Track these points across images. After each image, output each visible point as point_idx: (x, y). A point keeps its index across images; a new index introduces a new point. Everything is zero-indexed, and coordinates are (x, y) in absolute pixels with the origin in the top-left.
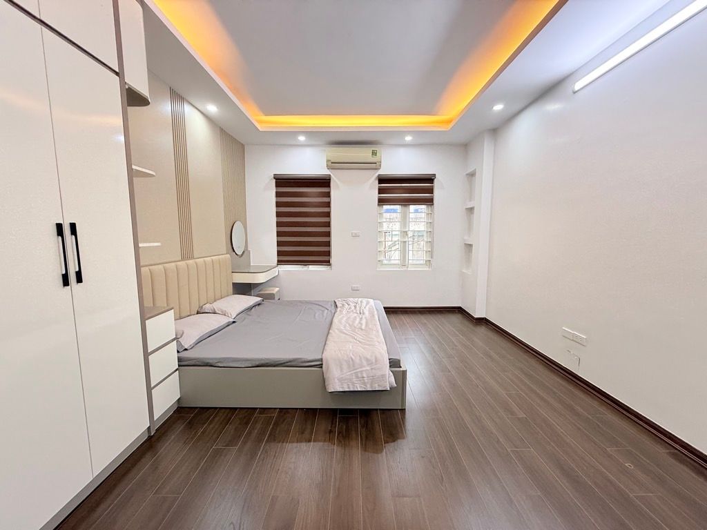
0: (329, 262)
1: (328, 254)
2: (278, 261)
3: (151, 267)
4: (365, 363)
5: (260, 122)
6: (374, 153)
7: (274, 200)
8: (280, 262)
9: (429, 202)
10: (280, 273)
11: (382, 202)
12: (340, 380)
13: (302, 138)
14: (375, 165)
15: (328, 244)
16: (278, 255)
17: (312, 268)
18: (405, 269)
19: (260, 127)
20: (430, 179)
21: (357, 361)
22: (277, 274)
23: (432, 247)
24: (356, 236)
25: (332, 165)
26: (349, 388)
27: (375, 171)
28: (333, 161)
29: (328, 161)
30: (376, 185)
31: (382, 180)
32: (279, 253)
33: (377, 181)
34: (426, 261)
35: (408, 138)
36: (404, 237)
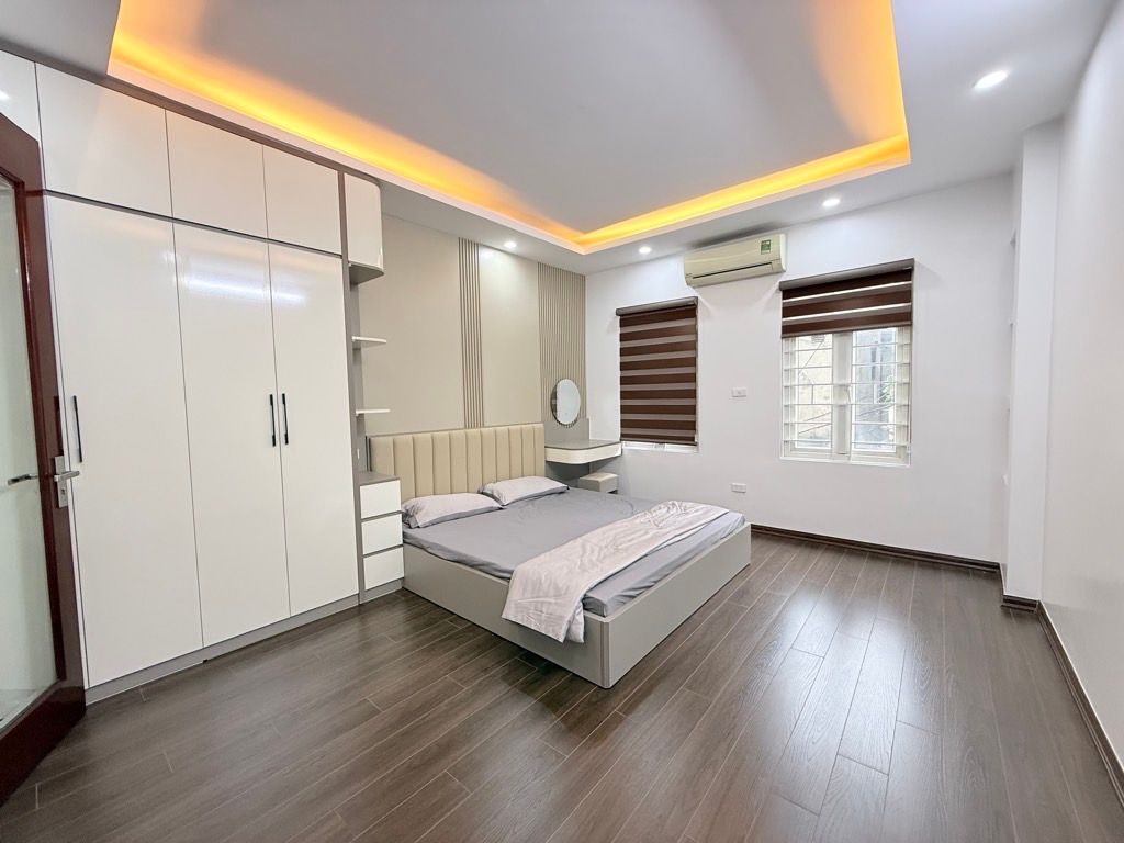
0: (693, 439)
1: (692, 426)
2: (622, 435)
3: (415, 435)
4: (552, 592)
5: (582, 243)
6: (765, 246)
7: (617, 345)
8: (624, 437)
9: (904, 319)
10: (625, 452)
11: (789, 331)
12: (518, 606)
13: (645, 250)
14: (771, 268)
15: (692, 410)
16: (622, 427)
17: (669, 448)
18: (841, 460)
19: (582, 251)
20: (904, 272)
21: (545, 586)
22: (619, 453)
23: (909, 416)
24: (740, 396)
25: (695, 279)
26: (522, 620)
27: (775, 276)
28: (694, 274)
29: (687, 276)
30: (779, 302)
31: (788, 291)
32: (624, 424)
33: (781, 294)
34: (899, 447)
35: (831, 203)
36: (840, 396)
